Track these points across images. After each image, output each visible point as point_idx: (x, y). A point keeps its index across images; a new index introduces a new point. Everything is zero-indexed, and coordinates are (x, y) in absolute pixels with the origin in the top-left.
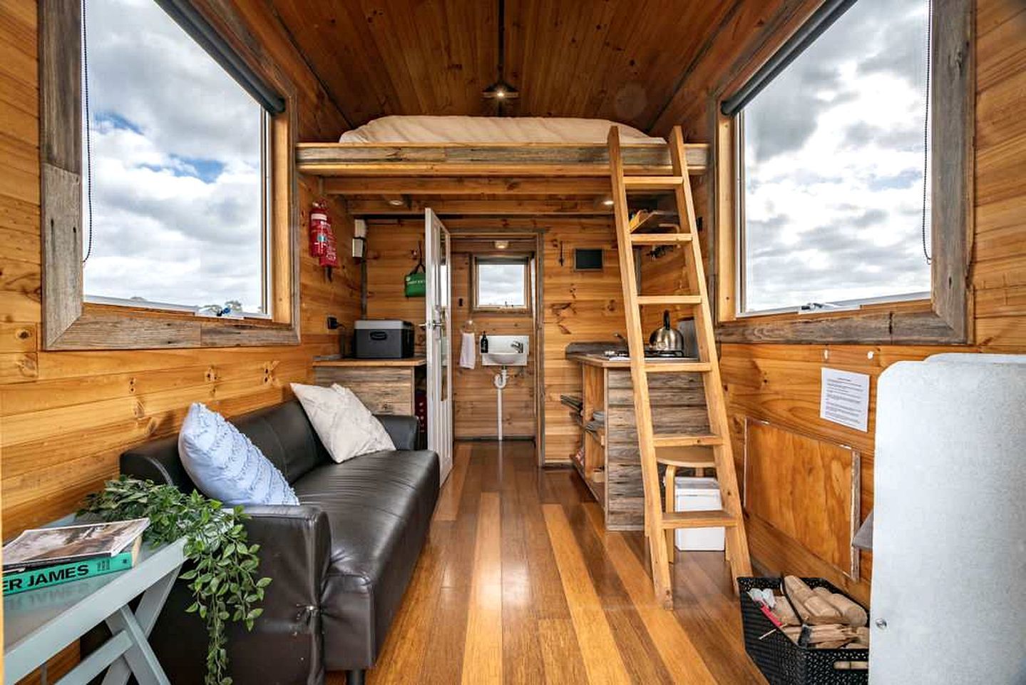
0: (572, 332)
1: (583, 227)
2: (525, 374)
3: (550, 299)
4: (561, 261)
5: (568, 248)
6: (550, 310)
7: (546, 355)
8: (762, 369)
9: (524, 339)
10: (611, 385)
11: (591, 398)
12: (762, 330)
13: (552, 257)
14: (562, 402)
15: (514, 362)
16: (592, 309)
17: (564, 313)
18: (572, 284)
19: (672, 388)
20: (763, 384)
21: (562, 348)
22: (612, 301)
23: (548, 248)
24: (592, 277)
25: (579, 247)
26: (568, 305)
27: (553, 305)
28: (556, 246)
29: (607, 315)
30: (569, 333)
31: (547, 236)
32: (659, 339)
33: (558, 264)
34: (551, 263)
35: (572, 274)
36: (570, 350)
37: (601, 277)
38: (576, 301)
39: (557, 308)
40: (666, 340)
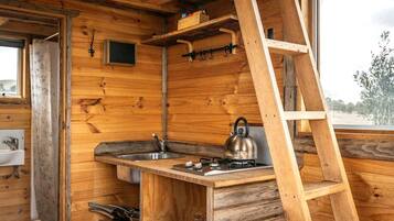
0: (102, 131)
1: (115, 18)
2: (20, 173)
3: (79, 93)
4: (92, 52)
5: (99, 38)
6: (79, 107)
7: (73, 158)
8: (372, 184)
9: (18, 134)
10: (217, 205)
11: (148, 210)
12: (375, 147)
13: (81, 45)
14: (90, 210)
15: (9, 161)
16: (122, 106)
17: (93, 110)
18: (103, 78)
19: (263, 200)
20: (373, 198)
21: (90, 149)
22: (141, 98)
23: (77, 35)
24: (123, 72)
25: (113, 39)
26: (98, 101)
27: (82, 101)
28: (85, 33)
29: (136, 112)
30: (97, 132)
31: (76, 21)
32: (237, 148)
33: (88, 55)
34: (79, 52)
35: (102, 67)
36: (99, 152)
37: (131, 72)
38: (106, 97)
39: (85, 104)
40: (244, 149)
